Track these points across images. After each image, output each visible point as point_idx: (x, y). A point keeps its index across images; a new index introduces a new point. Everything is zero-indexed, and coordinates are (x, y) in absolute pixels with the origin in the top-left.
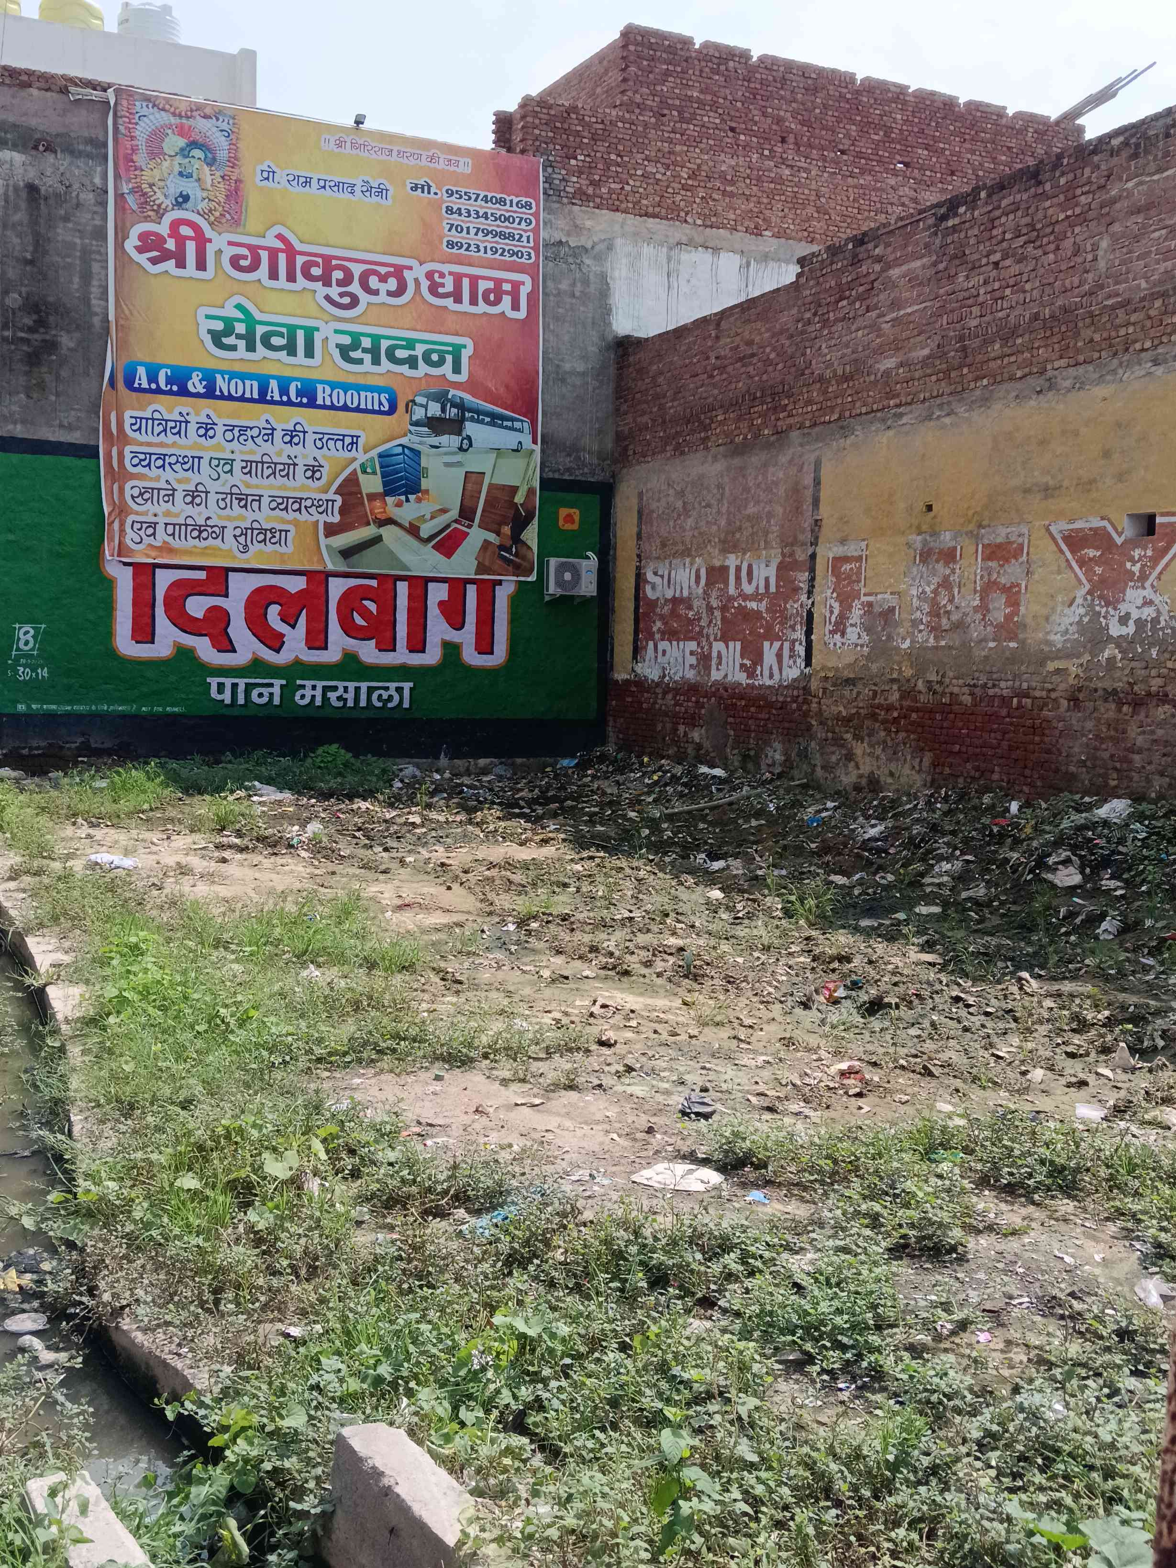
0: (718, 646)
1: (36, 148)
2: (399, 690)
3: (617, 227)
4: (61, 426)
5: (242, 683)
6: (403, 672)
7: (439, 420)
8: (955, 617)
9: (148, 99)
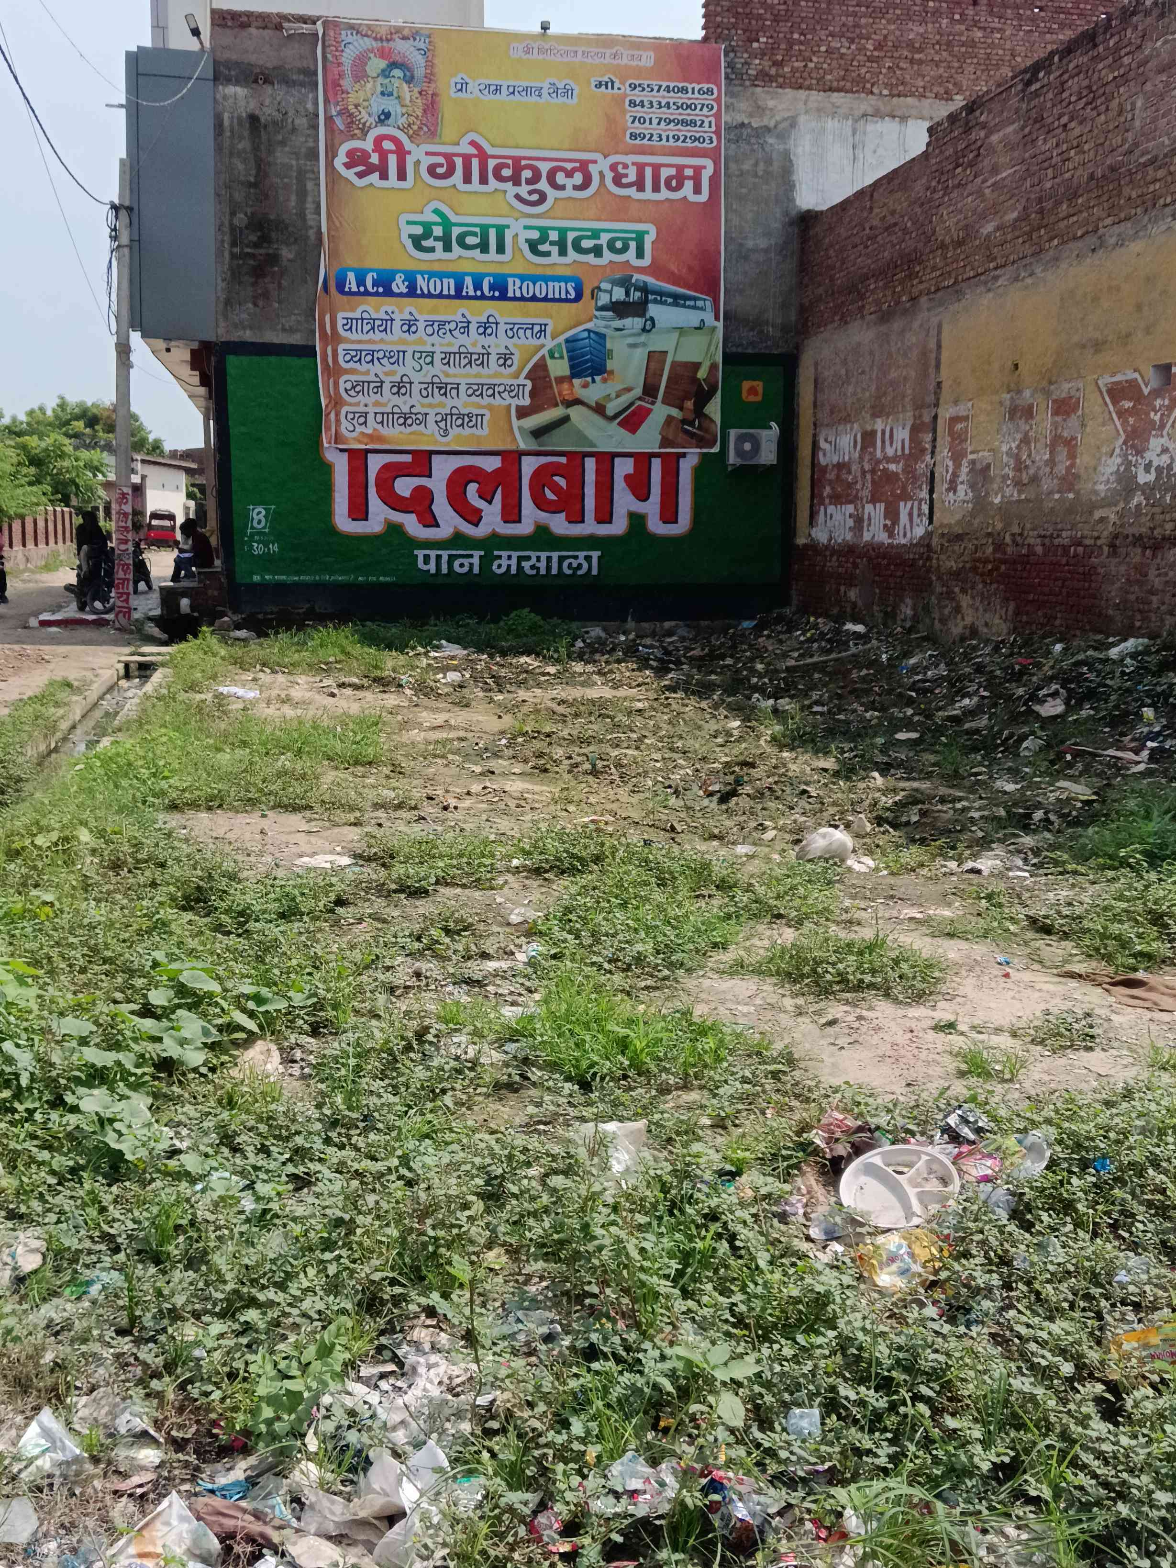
0: (869, 508)
1: (256, 81)
2: (588, 559)
3: (801, 106)
4: (284, 330)
5: (445, 554)
6: (591, 542)
7: (623, 303)
8: (1031, 471)
9: (352, 27)
